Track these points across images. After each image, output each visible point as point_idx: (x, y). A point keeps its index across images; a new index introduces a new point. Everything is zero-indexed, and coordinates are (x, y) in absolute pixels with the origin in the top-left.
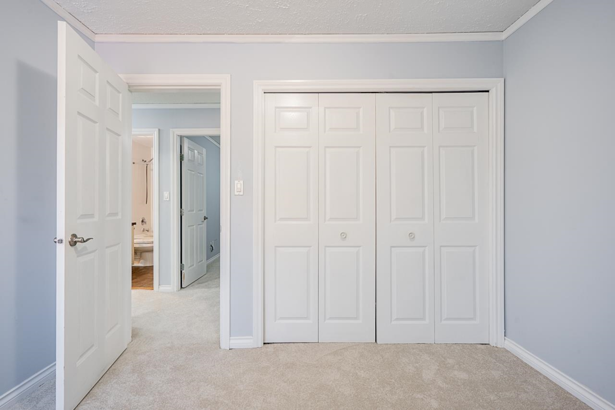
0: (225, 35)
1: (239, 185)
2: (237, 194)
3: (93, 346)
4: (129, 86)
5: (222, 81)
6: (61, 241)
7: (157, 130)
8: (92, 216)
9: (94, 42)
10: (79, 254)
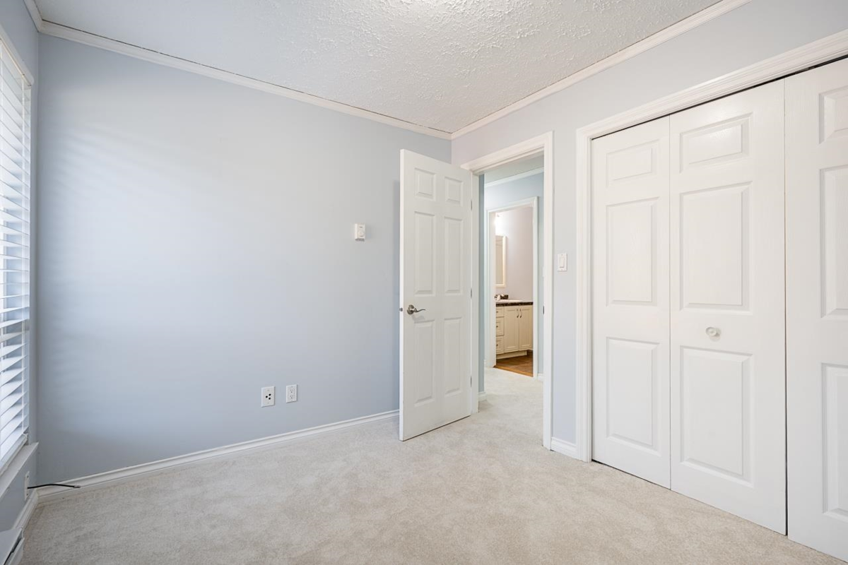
0: (548, 87)
1: (561, 260)
2: (560, 269)
3: (430, 397)
4: (473, 172)
5: (543, 141)
6: (402, 310)
7: (536, 198)
8: (430, 292)
9: (450, 141)
10: (417, 321)
